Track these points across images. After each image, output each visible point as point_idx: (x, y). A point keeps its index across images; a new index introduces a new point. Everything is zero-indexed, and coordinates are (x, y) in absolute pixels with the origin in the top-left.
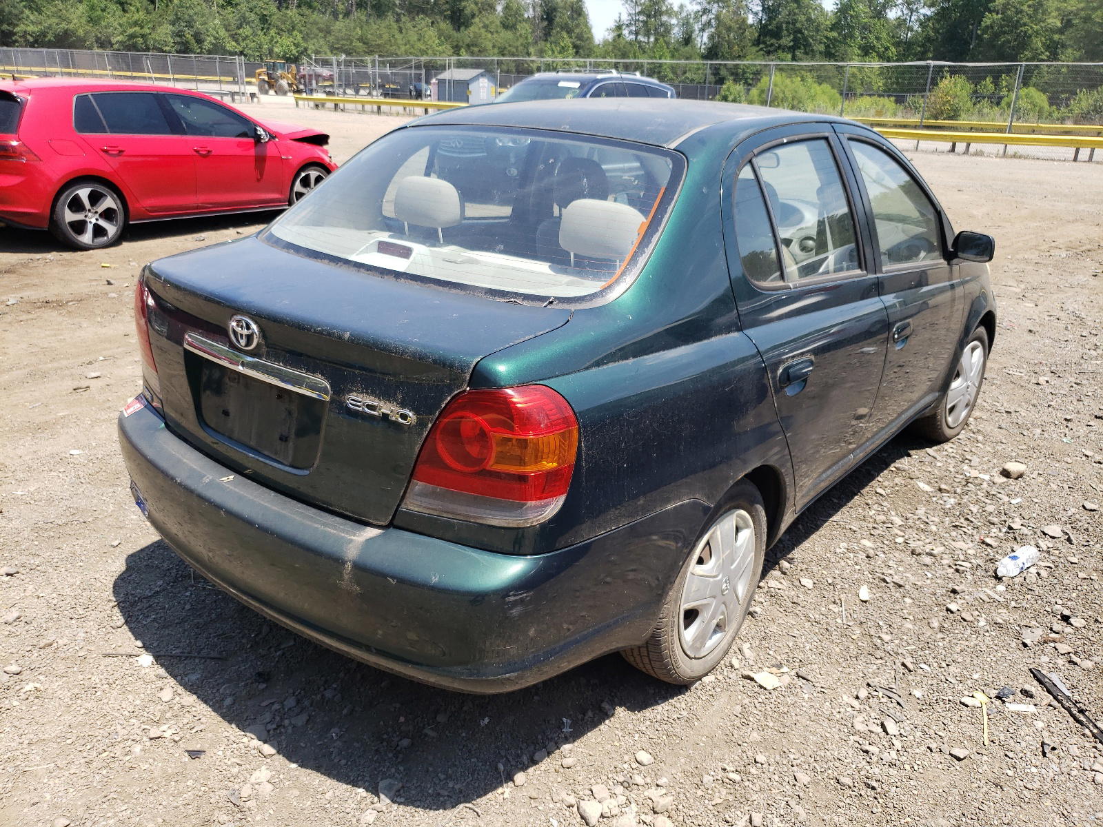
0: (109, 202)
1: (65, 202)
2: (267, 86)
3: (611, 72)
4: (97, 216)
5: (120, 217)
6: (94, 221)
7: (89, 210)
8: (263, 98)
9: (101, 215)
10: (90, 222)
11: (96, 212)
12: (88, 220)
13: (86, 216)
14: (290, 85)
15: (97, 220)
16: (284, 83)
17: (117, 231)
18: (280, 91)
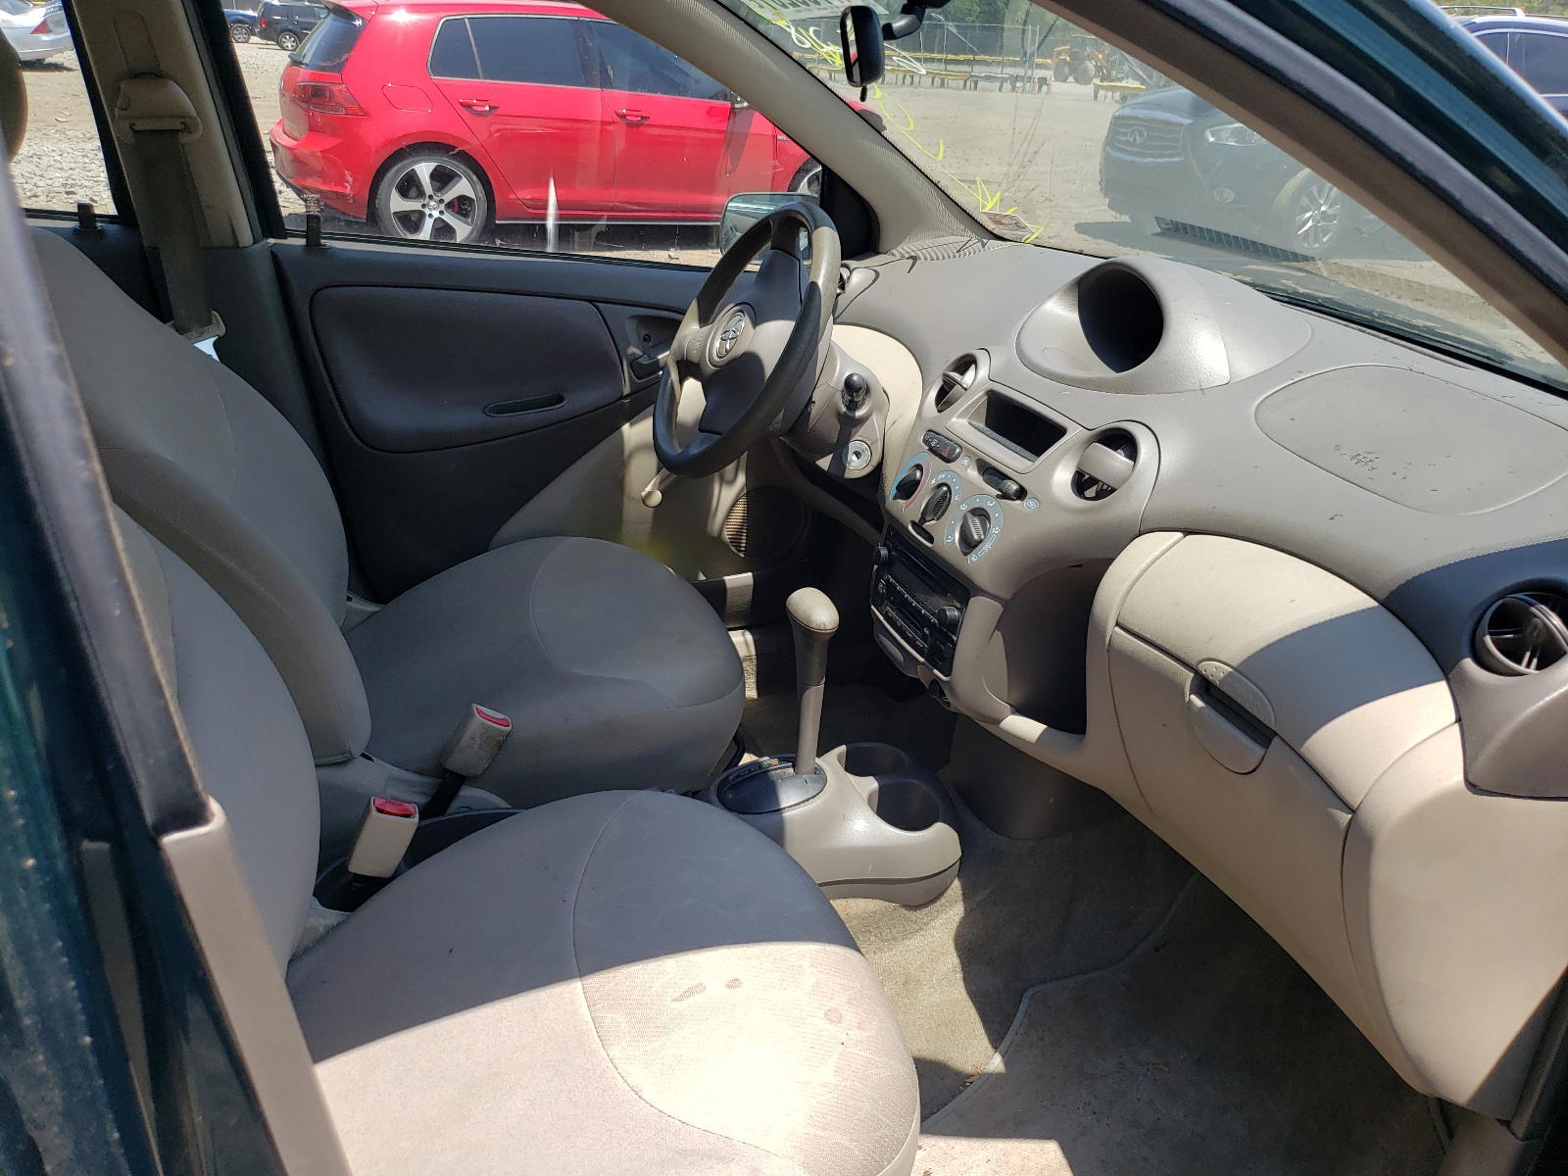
0: (463, 187)
1: (393, 181)
2: (1067, 70)
3: (1514, 13)
4: (442, 207)
5: (480, 211)
6: (436, 214)
7: (431, 197)
8: (1057, 87)
9: (450, 206)
10: (430, 216)
11: (441, 201)
12: (427, 211)
13: (424, 206)
14: (1099, 68)
15: (441, 212)
16: (1091, 65)
17: (472, 233)
18: (1082, 78)
